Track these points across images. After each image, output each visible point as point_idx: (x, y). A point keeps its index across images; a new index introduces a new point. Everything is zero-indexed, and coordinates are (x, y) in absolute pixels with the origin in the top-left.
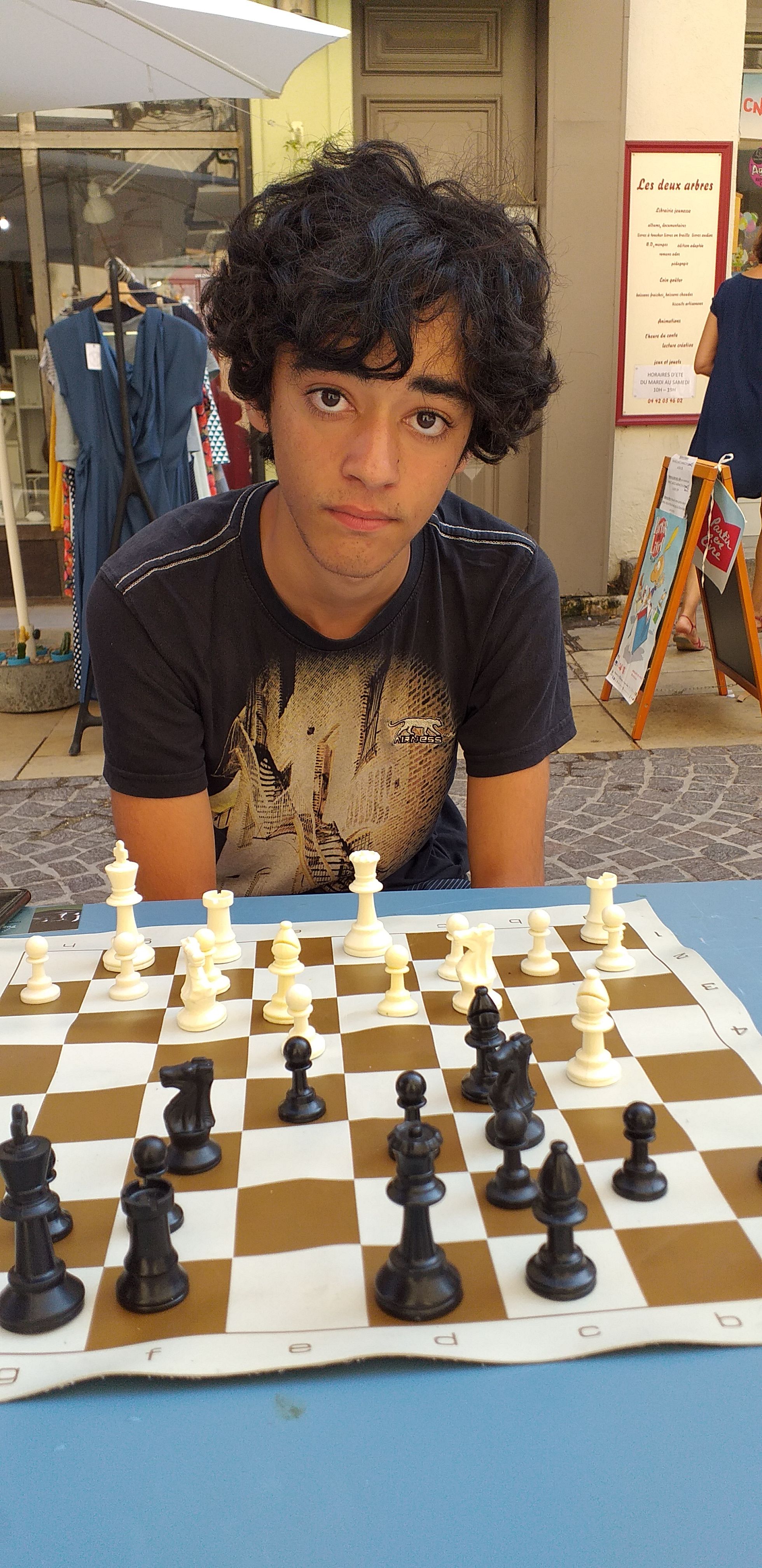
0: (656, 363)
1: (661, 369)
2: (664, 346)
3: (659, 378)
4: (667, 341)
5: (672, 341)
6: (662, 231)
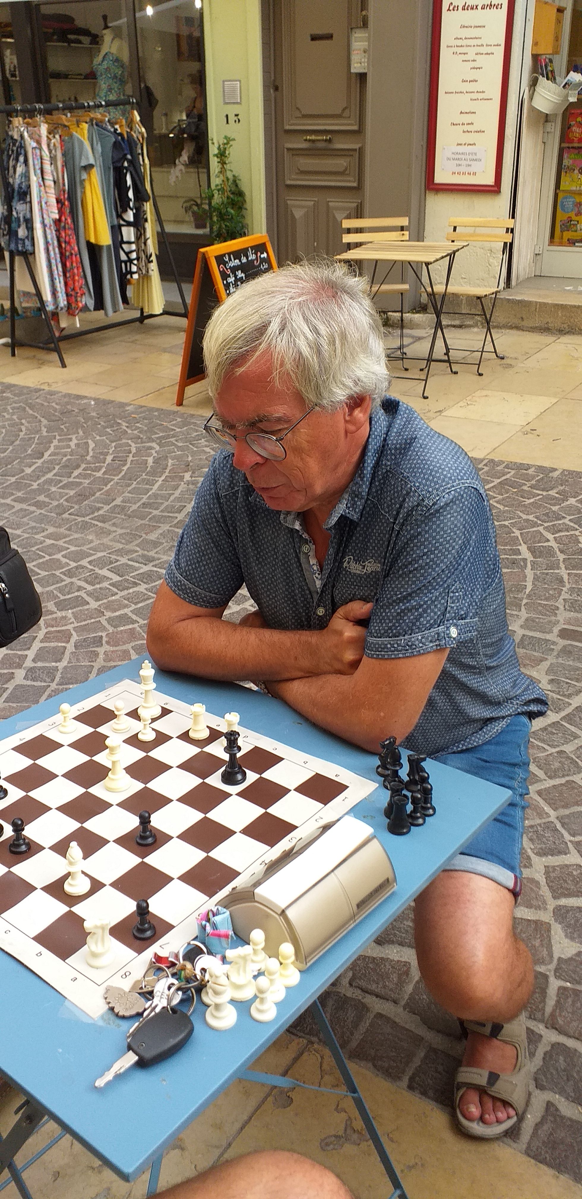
0: (458, 145)
1: (461, 149)
2: (464, 132)
3: (460, 156)
4: (466, 128)
5: (469, 128)
6: (464, 43)
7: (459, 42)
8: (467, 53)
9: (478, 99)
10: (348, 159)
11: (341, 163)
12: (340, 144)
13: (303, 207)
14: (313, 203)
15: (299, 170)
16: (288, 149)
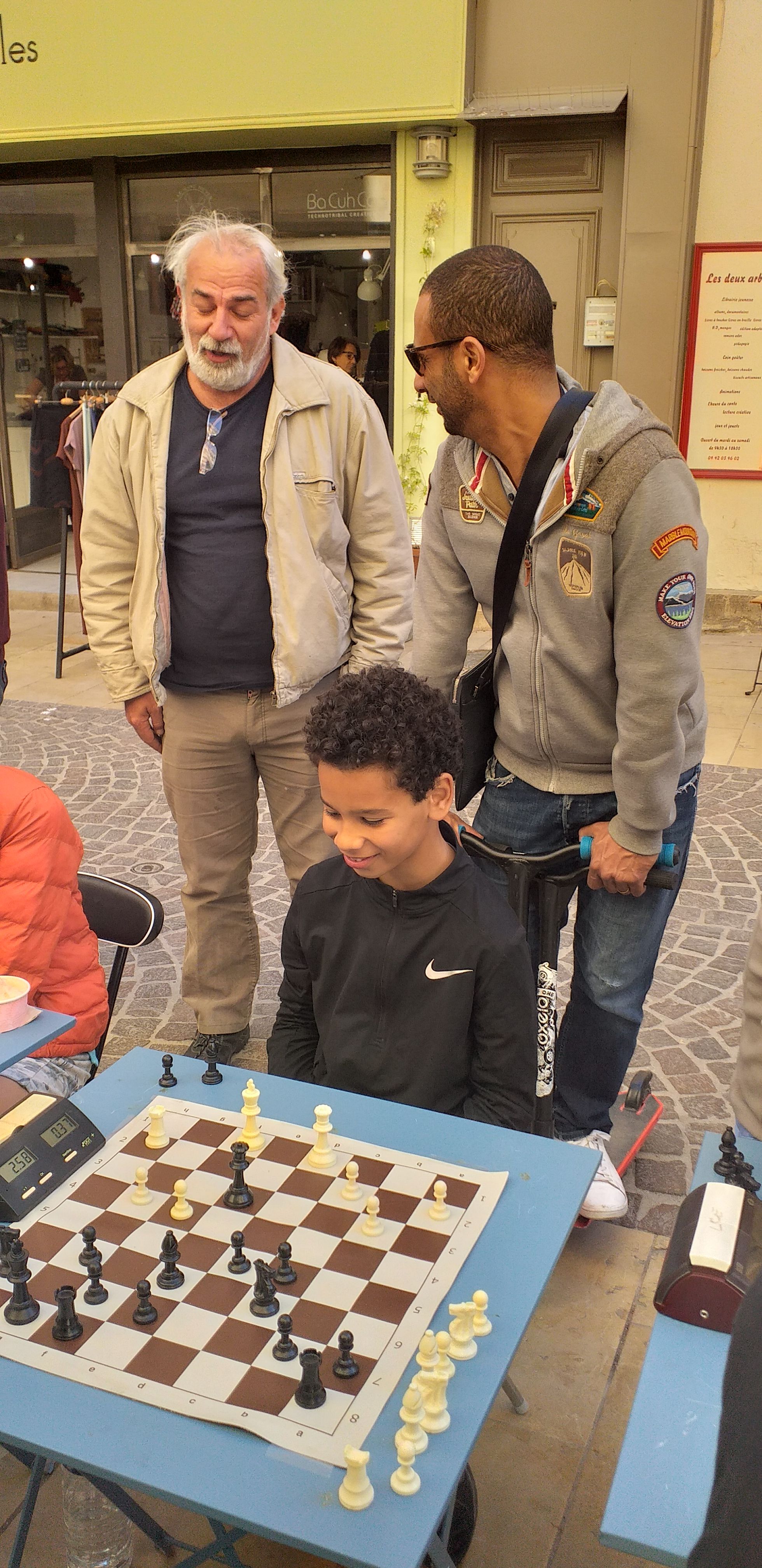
2: (725, 412)
4: (727, 408)
5: (732, 408)
6: (727, 316)
7: (721, 316)
8: (730, 328)
9: (743, 378)
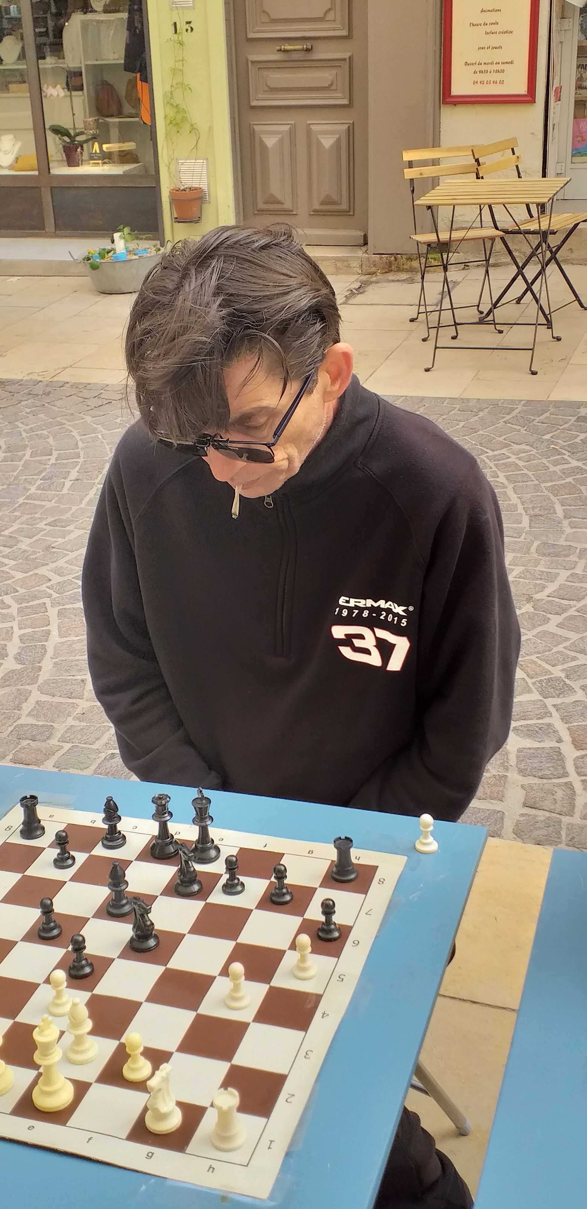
0: (479, 49)
2: (487, 33)
4: (489, 28)
5: (494, 28)
10: (334, 72)
11: (325, 76)
12: (323, 53)
13: (275, 133)
14: (288, 127)
15: (269, 87)
16: (252, 62)
